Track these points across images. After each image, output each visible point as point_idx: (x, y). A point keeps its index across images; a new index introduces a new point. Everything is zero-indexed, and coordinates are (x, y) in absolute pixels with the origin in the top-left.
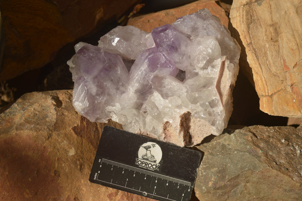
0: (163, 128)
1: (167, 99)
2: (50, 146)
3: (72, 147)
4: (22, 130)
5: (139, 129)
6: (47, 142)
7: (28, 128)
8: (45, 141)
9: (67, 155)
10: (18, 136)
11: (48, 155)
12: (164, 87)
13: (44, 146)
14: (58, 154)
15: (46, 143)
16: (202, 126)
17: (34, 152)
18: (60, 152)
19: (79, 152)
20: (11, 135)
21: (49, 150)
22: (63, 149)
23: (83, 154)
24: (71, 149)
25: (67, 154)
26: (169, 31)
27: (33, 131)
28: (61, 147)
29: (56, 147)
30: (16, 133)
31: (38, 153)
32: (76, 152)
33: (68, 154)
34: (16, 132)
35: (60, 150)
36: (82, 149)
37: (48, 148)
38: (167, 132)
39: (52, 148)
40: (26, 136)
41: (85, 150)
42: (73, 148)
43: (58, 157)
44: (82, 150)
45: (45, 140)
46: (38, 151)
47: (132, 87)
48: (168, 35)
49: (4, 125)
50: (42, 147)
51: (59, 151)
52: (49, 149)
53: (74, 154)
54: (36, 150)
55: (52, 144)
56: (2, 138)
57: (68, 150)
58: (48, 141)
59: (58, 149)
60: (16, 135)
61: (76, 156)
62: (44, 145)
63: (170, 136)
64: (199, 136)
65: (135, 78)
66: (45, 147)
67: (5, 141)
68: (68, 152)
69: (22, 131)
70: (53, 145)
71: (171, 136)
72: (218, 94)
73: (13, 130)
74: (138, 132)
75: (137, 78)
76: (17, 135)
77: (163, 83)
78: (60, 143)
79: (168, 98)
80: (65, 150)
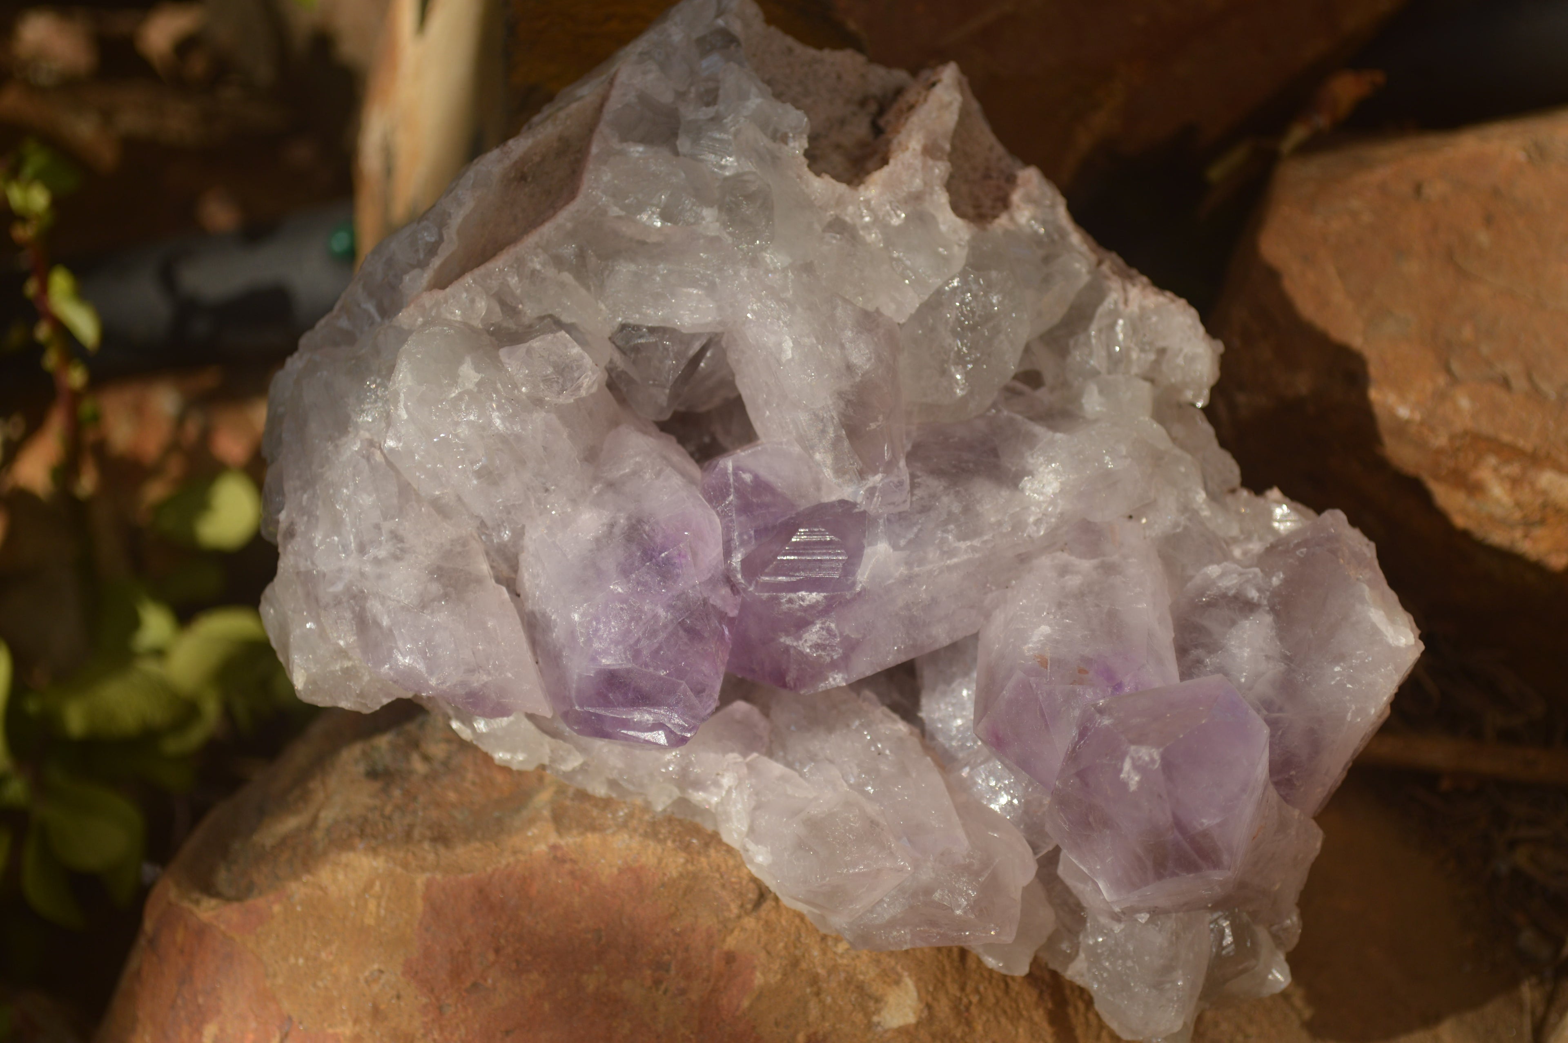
2: (763, 955)
3: (900, 976)
4: (593, 828)
6: (749, 922)
7: (634, 823)
8: (739, 917)
9: (870, 1026)
10: (568, 866)
11: (751, 1008)
13: (726, 947)
14: (814, 1011)
15: (743, 929)
17: (657, 983)
18: (829, 1000)
19: (943, 1008)
20: (522, 858)
21: (759, 979)
22: (849, 981)
23: (969, 1023)
24: (897, 982)
25: (868, 1015)
27: (662, 842)
28: (833, 970)
29: (804, 965)
30: (554, 847)
31: (683, 992)
32: (929, 1007)
33: (875, 1019)
34: (553, 838)
35: (825, 985)
36: (963, 989)
37: (754, 968)
39: (776, 966)
40: (621, 872)
41: (980, 1001)
42: (909, 983)
43: (812, 1030)
44: (965, 1001)
45: (735, 909)
46: (688, 977)
49: (474, 783)
50: (715, 952)
51: (818, 994)
52: (758, 975)
53: (911, 1019)
54: (673, 972)
55: (781, 945)
56: (462, 871)
57: (877, 988)
58: (758, 919)
59: (814, 980)
60: (555, 858)
61: (923, 1034)
62: (731, 942)
66: (730, 958)
67: (481, 891)
68: (878, 1000)
69: (592, 839)
70: (786, 947)
73: (532, 821)
76: (558, 857)
78: (830, 942)
80: (860, 988)
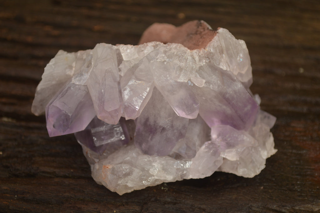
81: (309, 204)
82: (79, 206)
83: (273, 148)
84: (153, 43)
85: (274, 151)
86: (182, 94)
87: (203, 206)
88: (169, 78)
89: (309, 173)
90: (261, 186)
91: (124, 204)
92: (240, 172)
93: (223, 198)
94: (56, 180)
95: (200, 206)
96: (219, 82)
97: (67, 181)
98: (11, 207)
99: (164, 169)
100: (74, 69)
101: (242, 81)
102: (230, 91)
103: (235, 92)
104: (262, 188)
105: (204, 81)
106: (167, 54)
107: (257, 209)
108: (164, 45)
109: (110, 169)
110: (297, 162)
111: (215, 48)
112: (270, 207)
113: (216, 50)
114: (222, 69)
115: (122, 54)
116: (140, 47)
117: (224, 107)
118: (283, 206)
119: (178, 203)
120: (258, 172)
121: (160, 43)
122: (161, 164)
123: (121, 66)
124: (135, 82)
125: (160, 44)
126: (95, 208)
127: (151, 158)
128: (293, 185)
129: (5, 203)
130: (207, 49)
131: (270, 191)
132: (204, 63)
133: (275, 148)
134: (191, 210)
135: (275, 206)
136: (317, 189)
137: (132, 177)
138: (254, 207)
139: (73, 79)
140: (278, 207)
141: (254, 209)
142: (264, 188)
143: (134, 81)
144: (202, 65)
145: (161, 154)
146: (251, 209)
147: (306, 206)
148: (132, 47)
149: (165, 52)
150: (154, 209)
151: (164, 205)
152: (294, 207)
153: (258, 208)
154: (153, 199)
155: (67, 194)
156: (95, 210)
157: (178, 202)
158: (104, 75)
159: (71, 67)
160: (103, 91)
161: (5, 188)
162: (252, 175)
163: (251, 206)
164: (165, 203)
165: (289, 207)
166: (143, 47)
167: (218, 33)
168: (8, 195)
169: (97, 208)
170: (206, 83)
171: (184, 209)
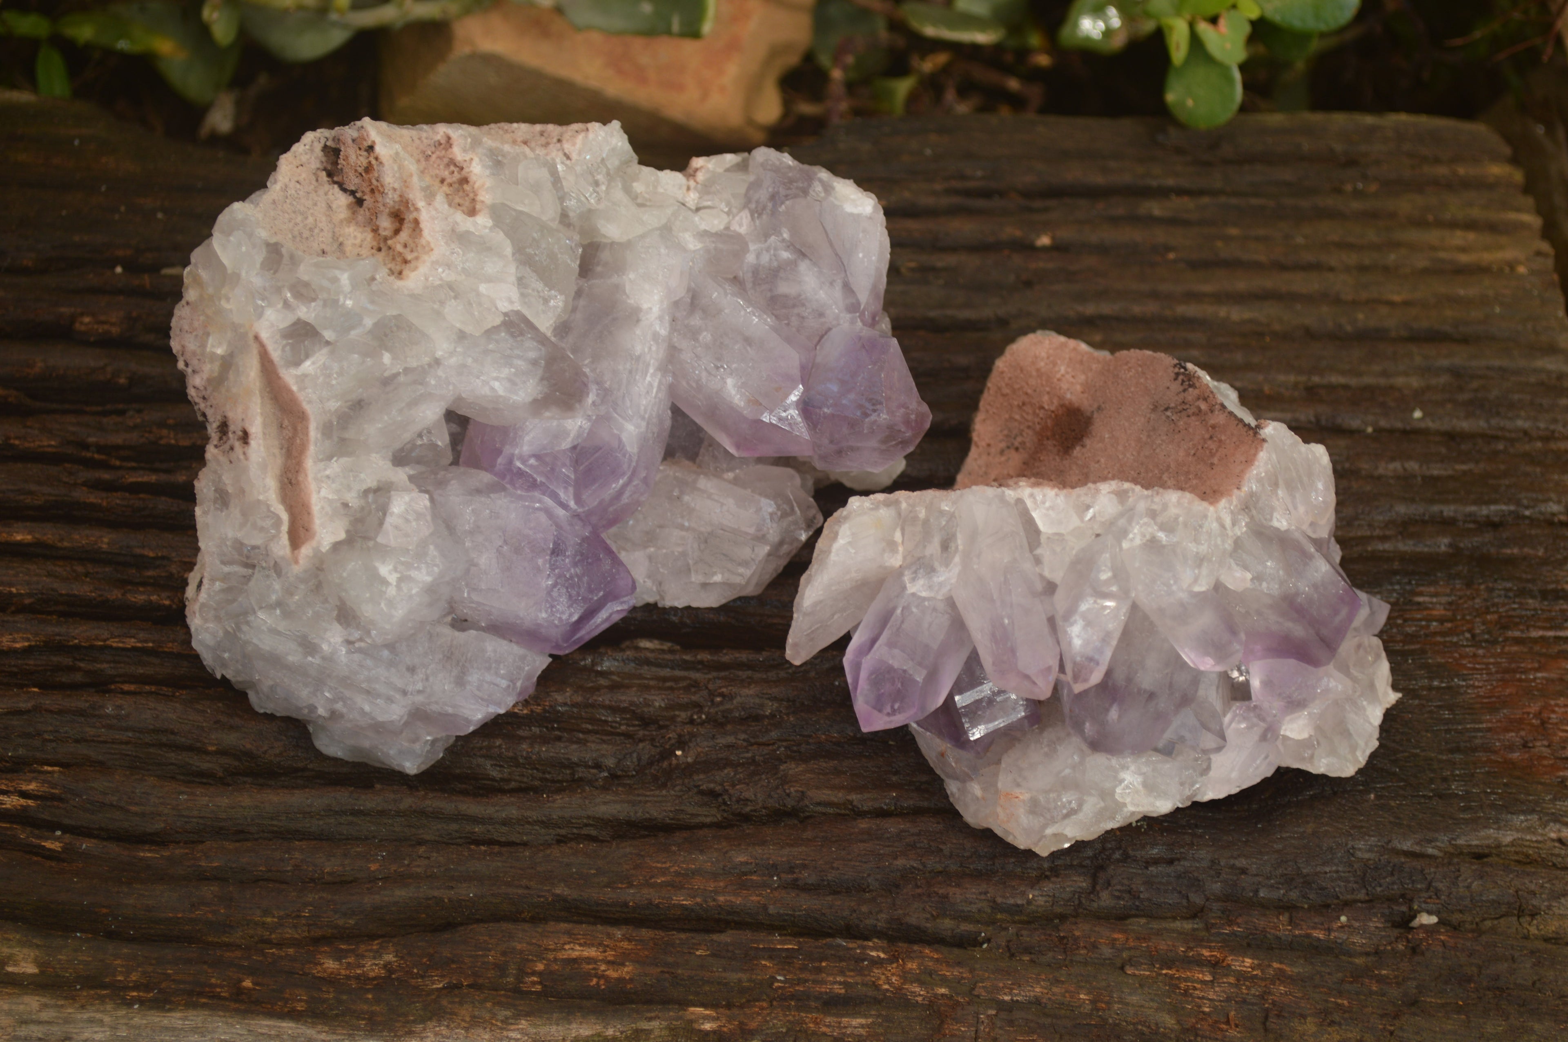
0: (476, 186)
1: (506, 314)
5: (574, 156)
12: (534, 363)
16: (304, 236)
26: (571, 615)
38: (446, 174)
47: (656, 336)
48: (570, 596)
63: (428, 157)
64: (298, 186)
65: (653, 375)
71: (422, 159)
72: (294, 388)
74: (574, 145)
75: (648, 379)
77: (542, 379)
79: (502, 318)
81: (1490, 828)
82: (941, 891)
83: (1390, 691)
84: (1113, 485)
85: (1393, 697)
86: (1206, 620)
87: (1241, 862)
88: (1174, 588)
89: (1478, 741)
90: (1370, 793)
91: (1048, 873)
92: (1321, 765)
93: (1285, 835)
94: (864, 824)
95: (1232, 861)
96: (1281, 572)
97: (892, 826)
98: (772, 910)
99: (1150, 787)
100: (901, 549)
101: (1314, 536)
102: (1304, 587)
103: (1315, 586)
104: (1372, 796)
105: (1249, 576)
106: (1159, 519)
107: (1367, 856)
108: (1146, 492)
109: (1024, 801)
110: (1447, 715)
111: (1260, 480)
112: (1399, 846)
113: (1263, 485)
114: (1278, 529)
115: (1034, 514)
116: (1079, 496)
117: (1290, 624)
118: (1430, 841)
119: (1179, 860)
120: (1362, 760)
121: (1133, 486)
122: (1140, 774)
123: (1039, 551)
124: (1095, 602)
125: (1133, 490)
126: (981, 893)
127: (1114, 761)
128: (1445, 780)
129: (754, 898)
130: (1245, 489)
131: (1392, 803)
132: (1242, 529)
133: (1395, 687)
134: (1212, 872)
135: (1409, 843)
136: (1505, 785)
137: (1081, 816)
138: (1360, 849)
139: (906, 579)
140: (1417, 844)
141: (1359, 854)
142: (1378, 797)
143: (1091, 600)
144: (1239, 534)
145: (1138, 750)
146: (1353, 855)
147: (1482, 833)
148: (1057, 495)
149: (1153, 514)
150: (1126, 882)
151: (1147, 868)
152: (1455, 840)
153: (1370, 851)
154: (1117, 855)
155: (900, 862)
156: (983, 897)
157: (1178, 856)
158: (1002, 579)
159: (892, 546)
160: (1006, 621)
161: (741, 858)
162: (1348, 770)
163: (1353, 848)
164: (1148, 863)
165: (1443, 842)
166: (1086, 494)
167: (1264, 440)
168: (754, 878)
169: (986, 893)
170: (1252, 580)
171: (1196, 874)
